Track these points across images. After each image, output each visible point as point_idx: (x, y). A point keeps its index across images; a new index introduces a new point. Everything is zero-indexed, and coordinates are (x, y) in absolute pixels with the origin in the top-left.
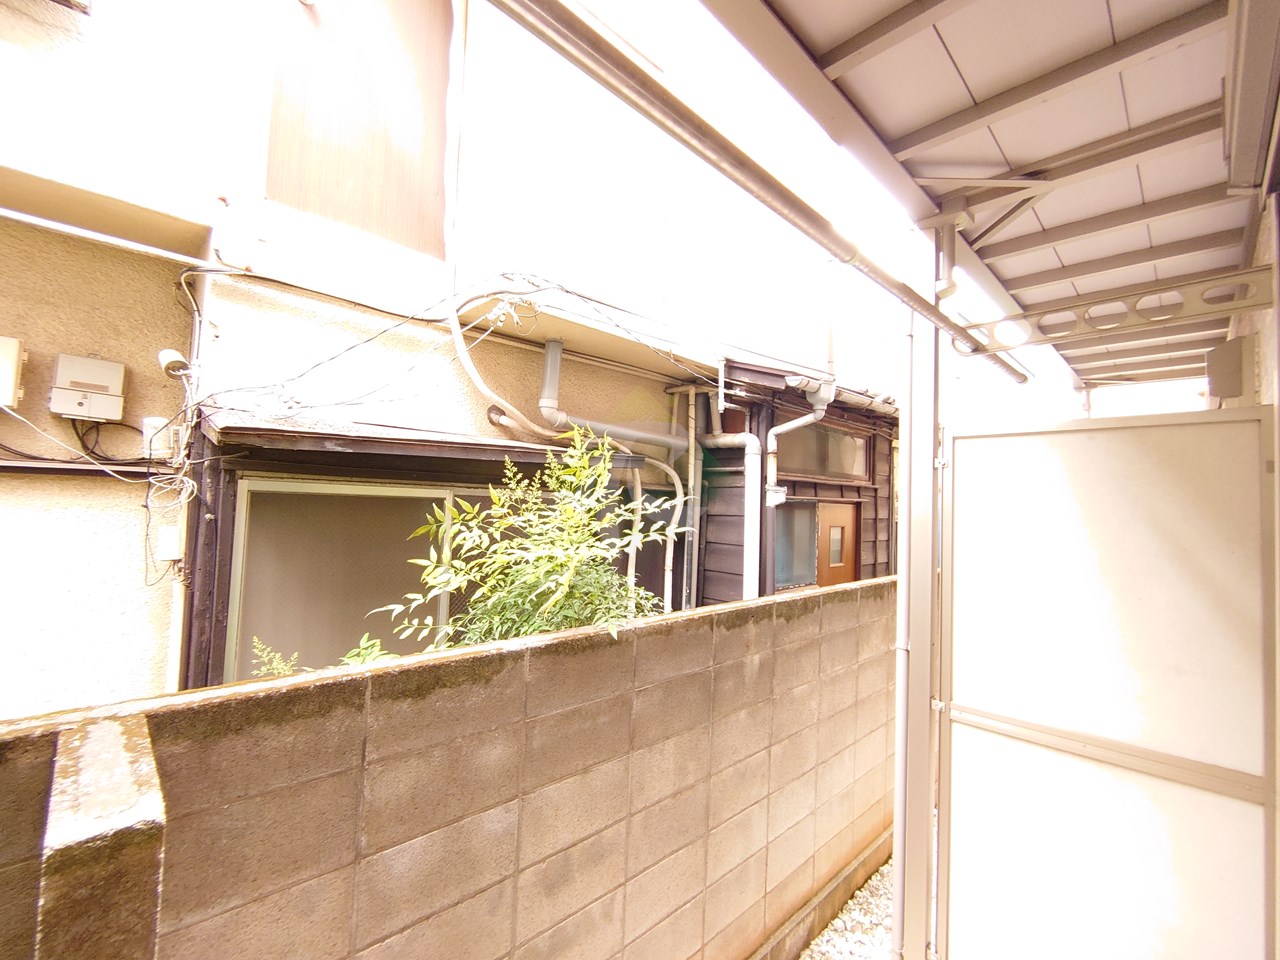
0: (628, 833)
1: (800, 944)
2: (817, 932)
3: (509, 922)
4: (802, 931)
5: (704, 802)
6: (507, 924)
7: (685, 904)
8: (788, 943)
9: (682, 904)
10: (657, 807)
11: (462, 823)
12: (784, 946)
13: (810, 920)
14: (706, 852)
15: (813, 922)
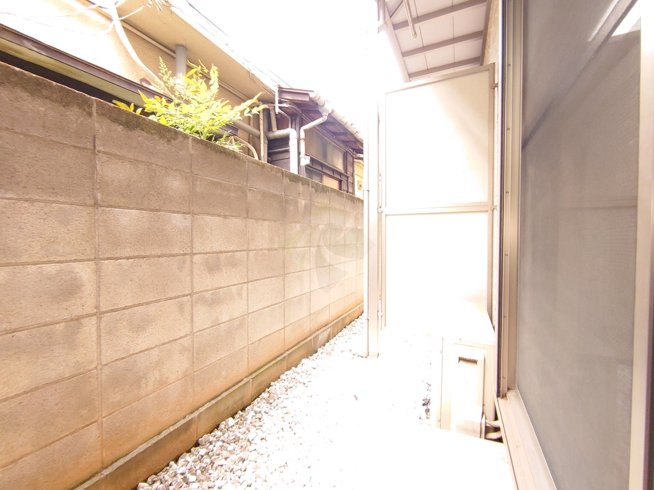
0: (247, 259)
1: (325, 340)
2: (331, 337)
3: (190, 278)
4: (326, 334)
5: (282, 260)
6: (189, 278)
7: (276, 304)
8: (320, 337)
9: (274, 303)
10: (261, 252)
11: (160, 213)
12: (319, 338)
13: (328, 331)
14: (284, 284)
15: (330, 332)
